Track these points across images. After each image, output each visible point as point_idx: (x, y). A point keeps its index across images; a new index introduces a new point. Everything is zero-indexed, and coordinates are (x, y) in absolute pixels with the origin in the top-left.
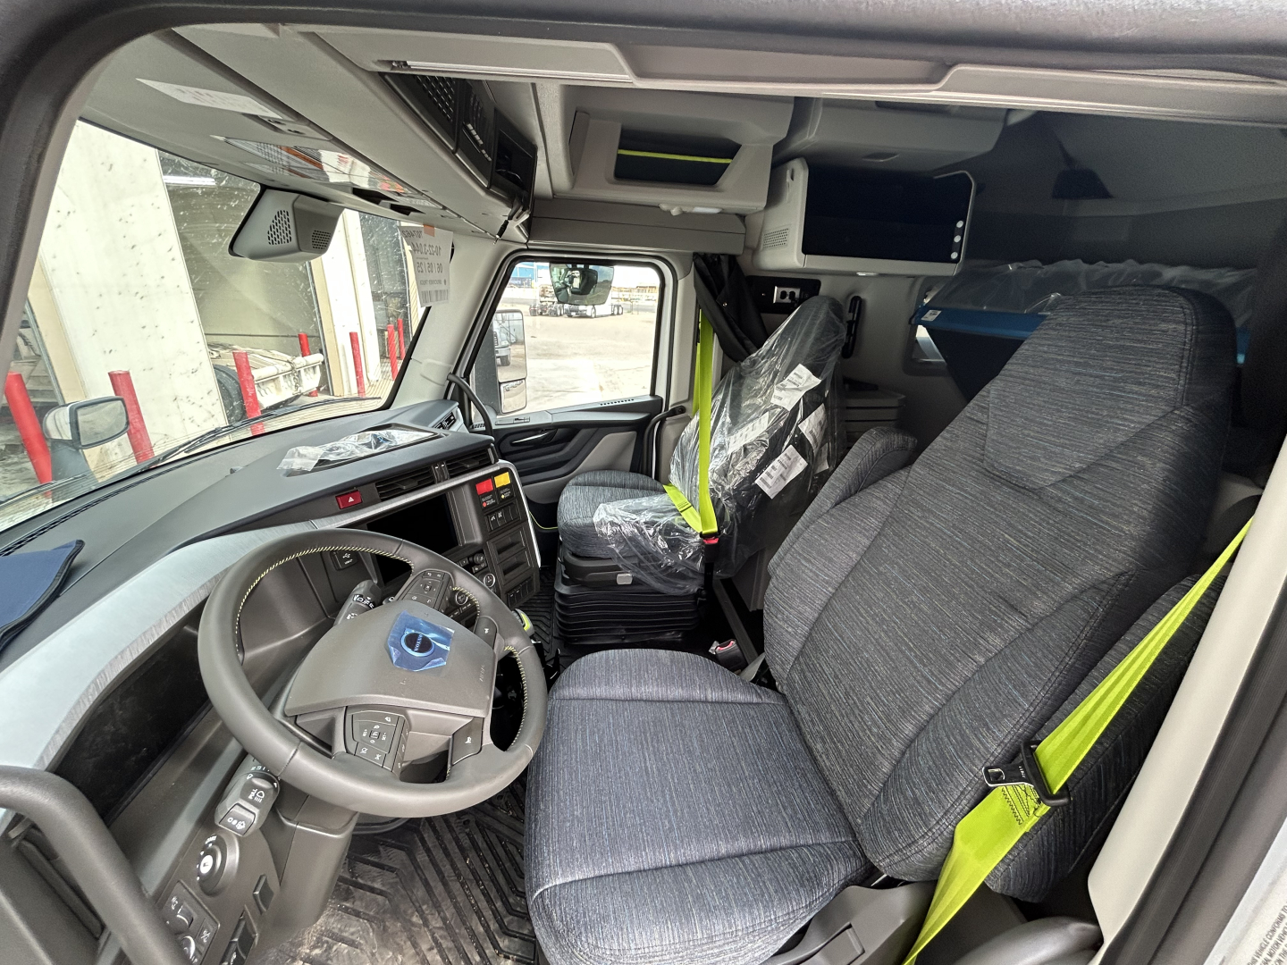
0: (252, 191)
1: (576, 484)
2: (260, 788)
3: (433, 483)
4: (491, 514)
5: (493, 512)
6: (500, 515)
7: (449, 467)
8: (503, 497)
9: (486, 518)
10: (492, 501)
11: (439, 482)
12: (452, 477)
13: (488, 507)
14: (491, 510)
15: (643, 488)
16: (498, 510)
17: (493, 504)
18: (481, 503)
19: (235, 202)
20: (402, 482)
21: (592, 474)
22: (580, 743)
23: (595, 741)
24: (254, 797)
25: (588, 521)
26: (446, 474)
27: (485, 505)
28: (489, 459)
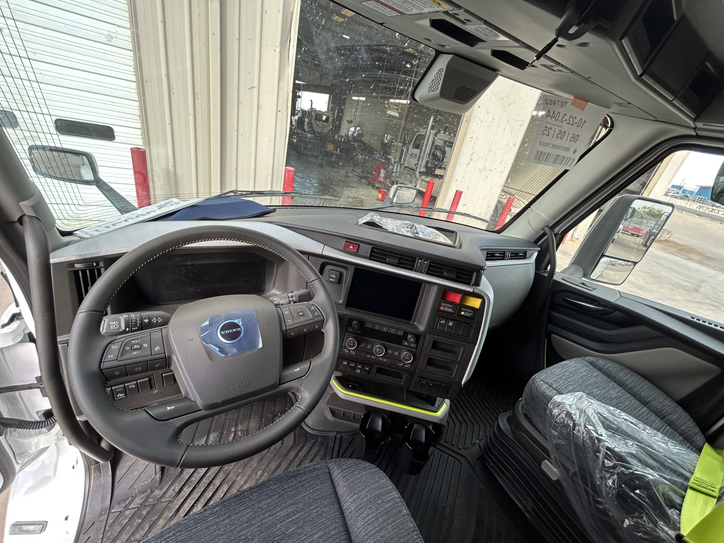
0: (429, 54)
1: (592, 363)
2: (120, 324)
3: (411, 269)
4: (443, 318)
5: (447, 318)
6: (451, 324)
7: (430, 265)
8: (463, 313)
9: (438, 317)
10: (450, 310)
11: (416, 271)
12: (428, 274)
13: (443, 311)
14: (447, 316)
15: (670, 424)
16: (452, 320)
17: (450, 313)
18: (440, 305)
19: (416, 61)
20: (390, 256)
21: (618, 367)
22: (282, 513)
23: (288, 529)
24: (112, 324)
25: (549, 392)
26: (425, 269)
27: (442, 308)
28: (470, 280)
